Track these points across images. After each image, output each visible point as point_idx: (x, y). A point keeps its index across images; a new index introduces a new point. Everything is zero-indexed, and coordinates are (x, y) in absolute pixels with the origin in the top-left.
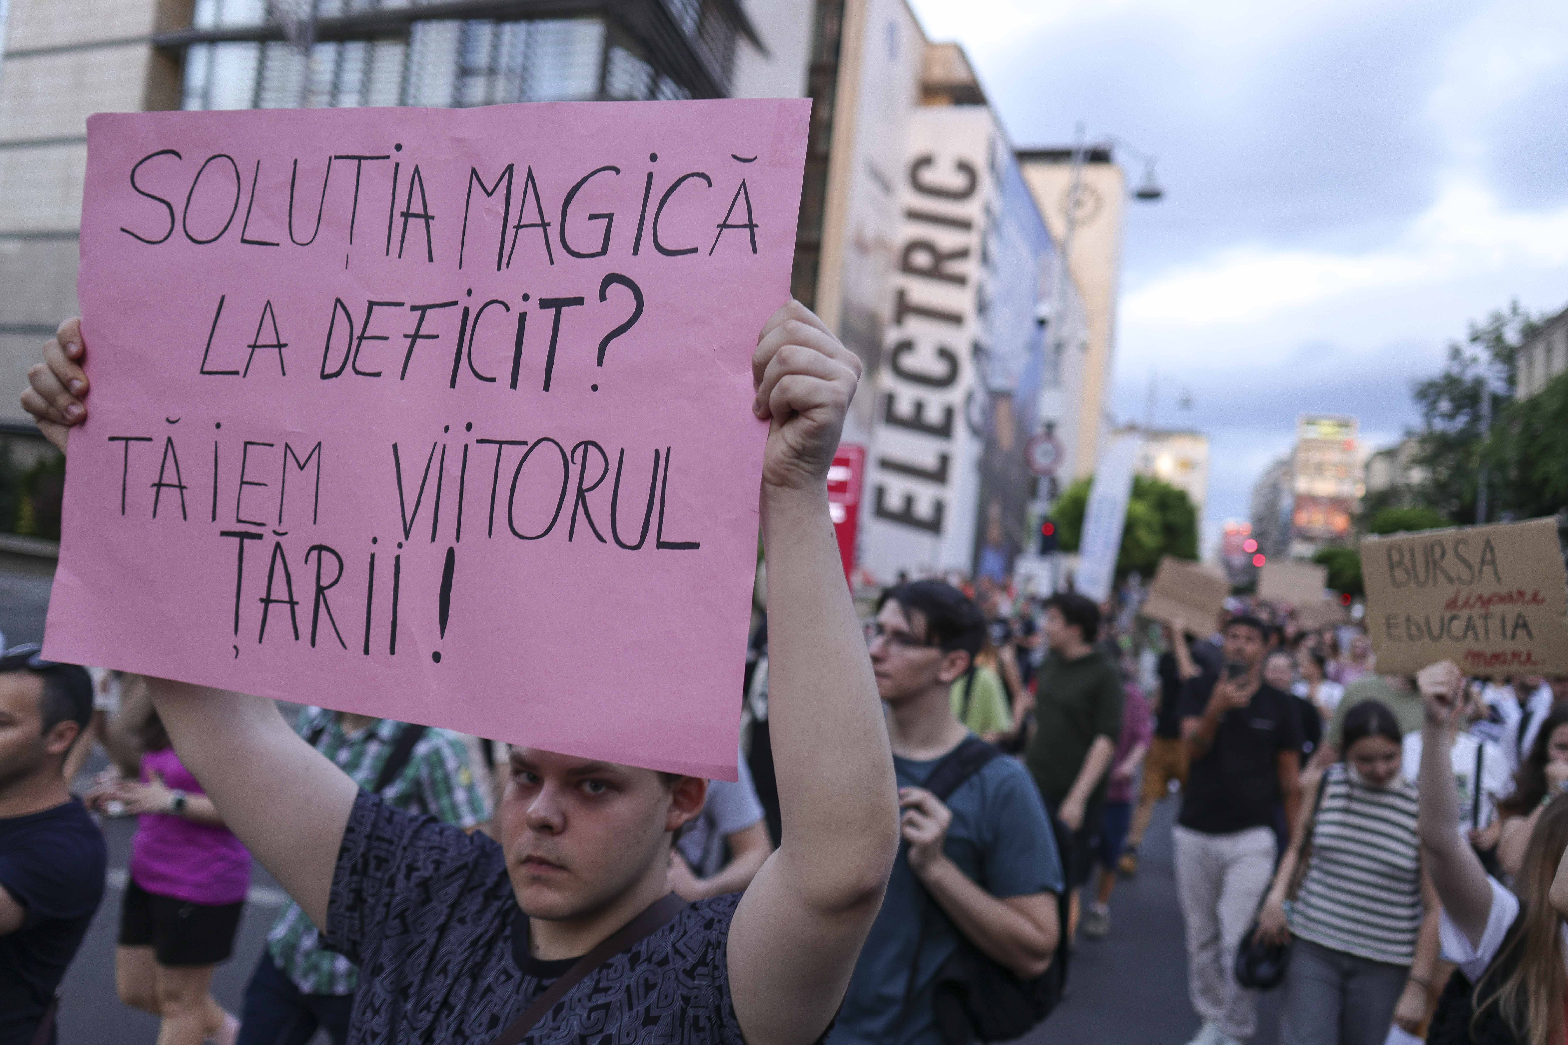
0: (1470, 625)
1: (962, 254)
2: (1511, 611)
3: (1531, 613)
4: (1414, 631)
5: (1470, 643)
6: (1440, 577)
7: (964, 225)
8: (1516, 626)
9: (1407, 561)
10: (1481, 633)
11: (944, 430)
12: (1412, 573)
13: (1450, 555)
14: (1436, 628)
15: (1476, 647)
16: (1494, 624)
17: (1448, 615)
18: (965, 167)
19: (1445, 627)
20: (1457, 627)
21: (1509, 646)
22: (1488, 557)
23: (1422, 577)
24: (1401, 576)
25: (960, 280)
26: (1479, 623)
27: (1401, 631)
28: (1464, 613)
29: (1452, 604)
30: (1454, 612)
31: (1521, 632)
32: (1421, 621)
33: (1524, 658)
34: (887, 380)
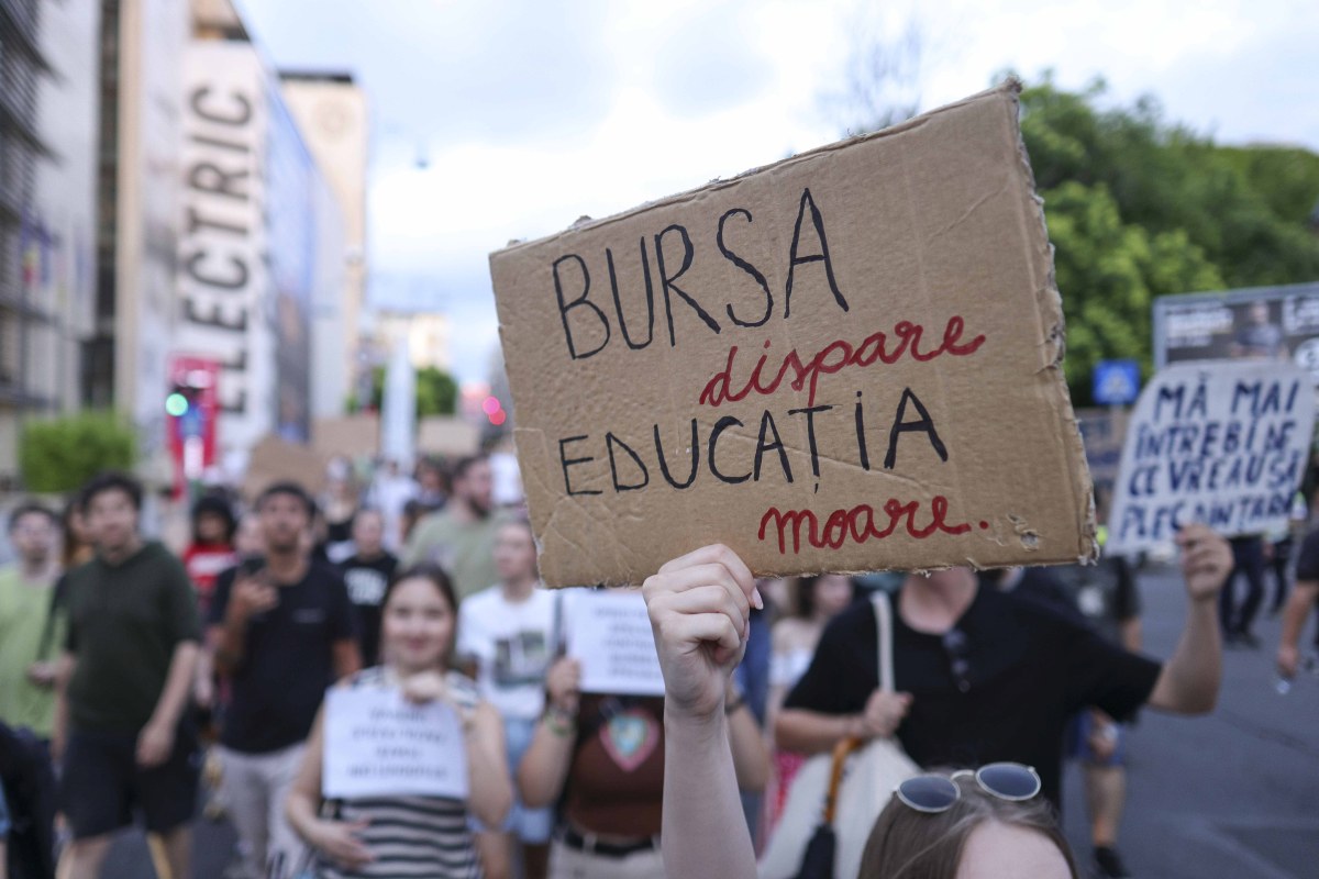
0: (769, 441)
1: (243, 174)
2: (879, 386)
3: (940, 385)
4: (628, 471)
5: (771, 490)
6: (685, 316)
7: (242, 148)
8: (899, 427)
9: (601, 294)
10: (800, 458)
11: (241, 327)
12: (613, 320)
13: (706, 253)
14: (679, 459)
15: (787, 498)
16: (836, 429)
17: (709, 416)
18: (242, 99)
19: (702, 451)
20: (736, 448)
21: (879, 486)
22: (809, 244)
23: (638, 333)
24: (586, 330)
25: (243, 197)
26: (793, 432)
27: (594, 474)
28: (751, 409)
29: (717, 389)
30: (727, 408)
31: (913, 445)
32: (642, 442)
33: (923, 519)
34: (186, 286)
